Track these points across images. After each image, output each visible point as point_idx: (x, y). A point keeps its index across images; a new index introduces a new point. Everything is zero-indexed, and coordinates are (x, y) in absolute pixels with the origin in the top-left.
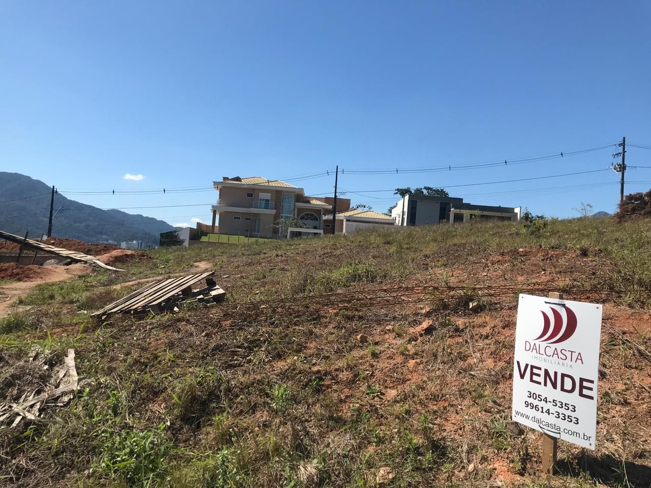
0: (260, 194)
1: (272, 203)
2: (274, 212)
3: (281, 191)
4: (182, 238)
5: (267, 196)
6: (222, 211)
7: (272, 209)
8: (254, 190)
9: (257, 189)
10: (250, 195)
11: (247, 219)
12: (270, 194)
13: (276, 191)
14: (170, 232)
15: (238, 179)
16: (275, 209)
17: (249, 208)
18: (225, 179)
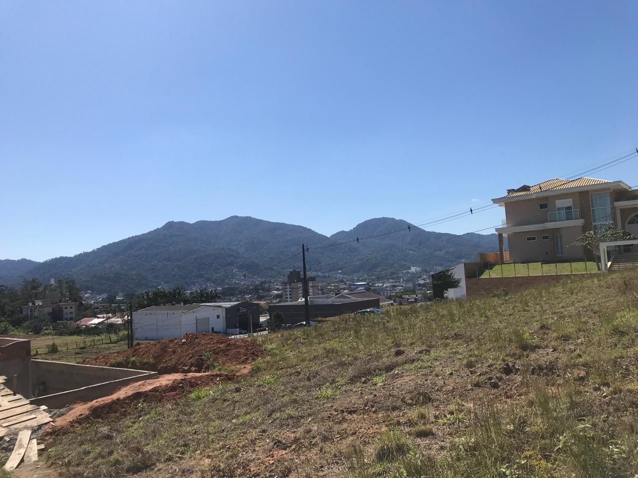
0: (557, 201)
1: (576, 211)
2: (580, 222)
3: (587, 191)
4: (456, 277)
5: (568, 202)
6: (510, 233)
7: (578, 219)
8: (547, 198)
9: (551, 196)
10: (543, 206)
11: (544, 238)
12: (571, 199)
13: (580, 192)
14: (441, 272)
15: (525, 188)
16: (581, 217)
17: (543, 222)
18: (509, 191)
